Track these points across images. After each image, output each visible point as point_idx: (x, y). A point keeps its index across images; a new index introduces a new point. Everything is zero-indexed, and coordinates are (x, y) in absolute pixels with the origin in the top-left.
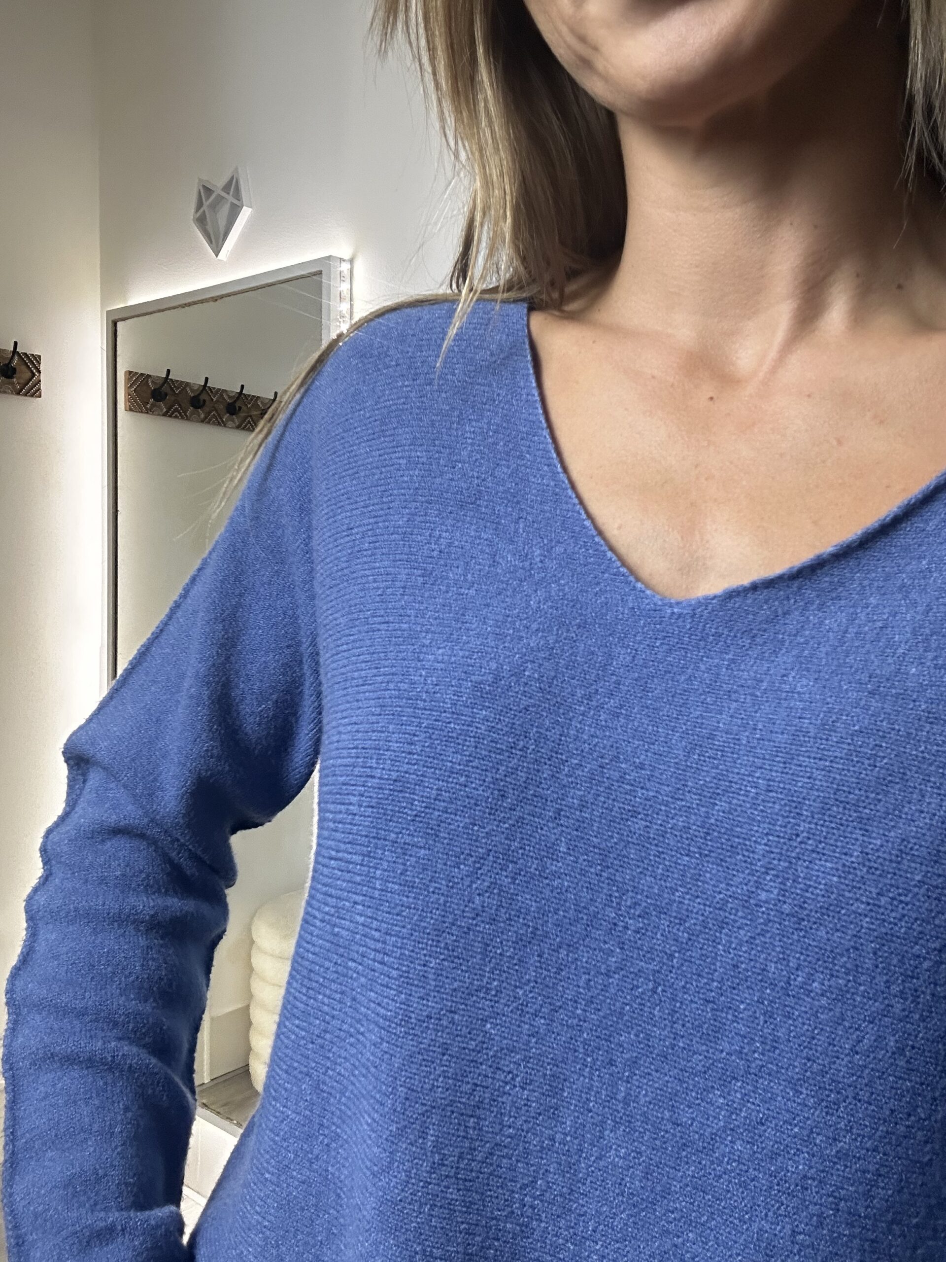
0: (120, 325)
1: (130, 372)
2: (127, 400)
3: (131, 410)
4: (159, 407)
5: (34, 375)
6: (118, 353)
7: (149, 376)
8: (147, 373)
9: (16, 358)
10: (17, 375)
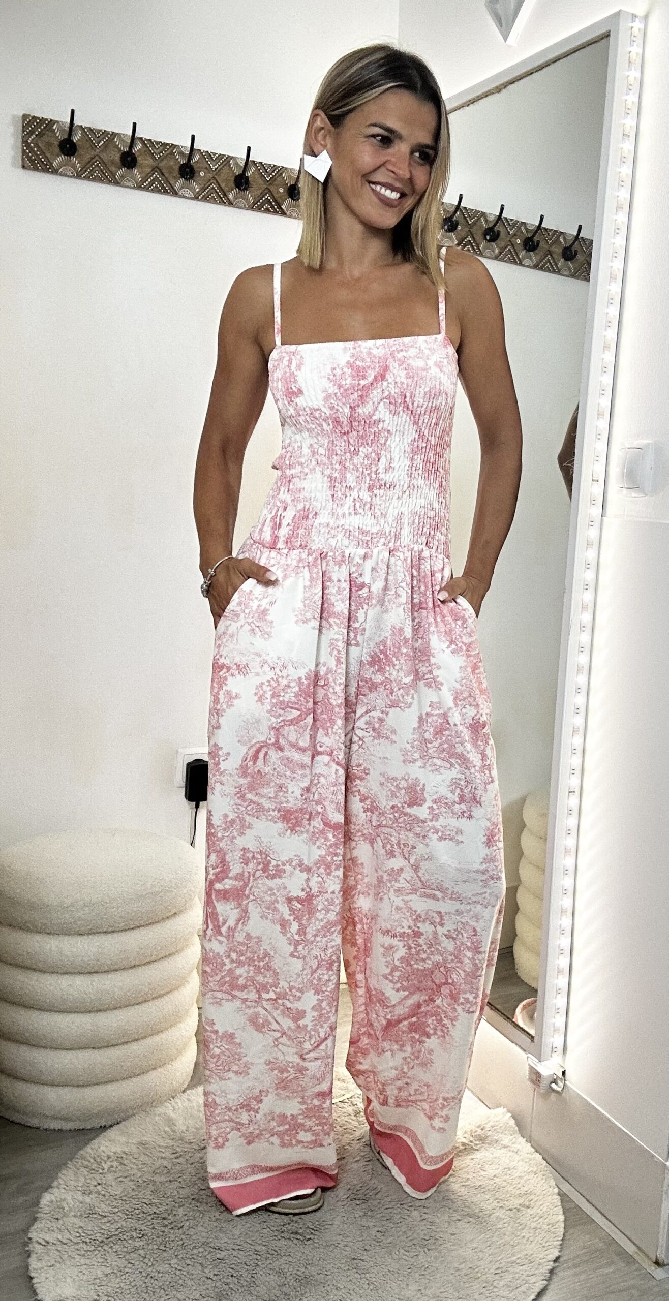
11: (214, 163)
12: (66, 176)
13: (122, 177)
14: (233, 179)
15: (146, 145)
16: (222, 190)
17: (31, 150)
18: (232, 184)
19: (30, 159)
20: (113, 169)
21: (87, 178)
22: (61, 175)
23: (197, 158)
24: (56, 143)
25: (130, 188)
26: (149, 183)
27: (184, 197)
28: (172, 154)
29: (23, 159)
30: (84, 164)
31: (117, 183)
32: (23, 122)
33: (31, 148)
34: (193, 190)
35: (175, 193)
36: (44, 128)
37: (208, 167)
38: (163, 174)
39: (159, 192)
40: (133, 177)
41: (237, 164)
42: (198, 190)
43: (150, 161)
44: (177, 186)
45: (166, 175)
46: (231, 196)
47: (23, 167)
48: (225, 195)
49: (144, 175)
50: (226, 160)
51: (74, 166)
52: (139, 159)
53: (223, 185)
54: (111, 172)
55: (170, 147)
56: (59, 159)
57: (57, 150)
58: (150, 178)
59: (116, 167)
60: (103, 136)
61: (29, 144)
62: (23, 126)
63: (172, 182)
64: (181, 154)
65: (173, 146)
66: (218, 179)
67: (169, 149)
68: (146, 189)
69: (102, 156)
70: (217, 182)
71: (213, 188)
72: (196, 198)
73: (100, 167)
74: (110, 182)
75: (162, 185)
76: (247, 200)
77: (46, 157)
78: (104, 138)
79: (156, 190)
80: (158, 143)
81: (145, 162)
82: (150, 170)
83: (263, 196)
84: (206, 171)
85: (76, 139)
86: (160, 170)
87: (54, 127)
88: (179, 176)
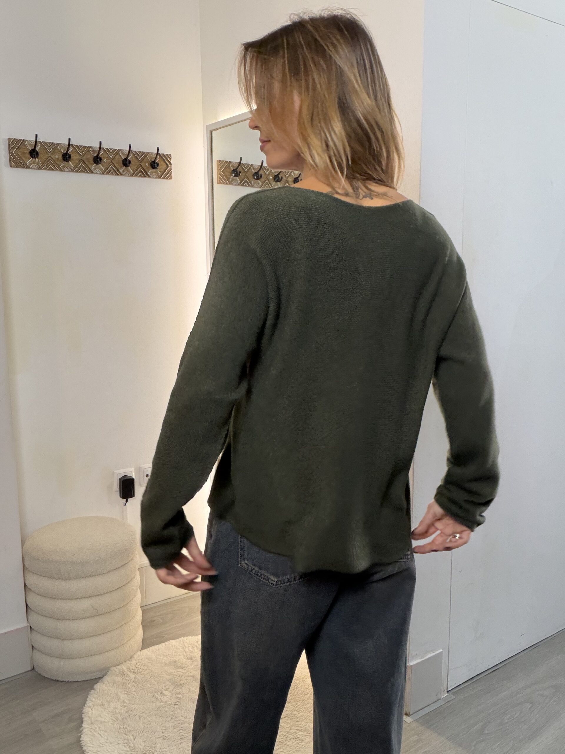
0: (213, 133)
1: (220, 161)
2: (219, 177)
3: (220, 183)
4: (236, 180)
5: (168, 166)
6: (213, 150)
7: (230, 162)
8: (229, 160)
9: (158, 157)
10: (159, 167)
11: (111, 154)
12: (34, 169)
13: (64, 167)
14: (121, 161)
15: (75, 148)
16: (116, 168)
17: (15, 157)
18: (122, 165)
19: (14, 162)
20: (58, 163)
21: (45, 169)
22: (31, 169)
23: (102, 152)
24: (28, 152)
25: (68, 172)
26: (78, 168)
27: (97, 174)
28: (89, 151)
29: (10, 163)
30: (43, 162)
31: (61, 170)
32: (9, 143)
33: (14, 155)
34: (101, 170)
35: (92, 172)
36: (21, 144)
37: (108, 156)
38: (85, 163)
39: (84, 172)
40: (70, 167)
41: (123, 154)
42: (104, 169)
43: (78, 157)
44: (93, 168)
45: (87, 163)
46: (121, 171)
47: (11, 166)
48: (118, 170)
49: (75, 165)
50: (117, 152)
51: (38, 164)
52: (71, 156)
53: (116, 165)
54: (58, 165)
55: (88, 148)
56: (30, 160)
57: (29, 156)
58: (78, 166)
59: (60, 162)
60: (52, 145)
61: (13, 154)
62: (9, 145)
63: (90, 166)
64: (94, 151)
65: (90, 147)
66: (113, 162)
67: (87, 149)
68: (77, 171)
69: (52, 157)
70: (113, 164)
71: (112, 167)
72: (103, 173)
73: (51, 162)
74: (57, 170)
75: (85, 169)
76: (129, 171)
77: (23, 160)
78: (53, 147)
79: (82, 172)
80: (81, 146)
81: (74, 157)
82: (78, 161)
83: (138, 169)
84: (108, 159)
85: (37, 149)
86: (83, 161)
87: (26, 144)
88: (93, 163)
